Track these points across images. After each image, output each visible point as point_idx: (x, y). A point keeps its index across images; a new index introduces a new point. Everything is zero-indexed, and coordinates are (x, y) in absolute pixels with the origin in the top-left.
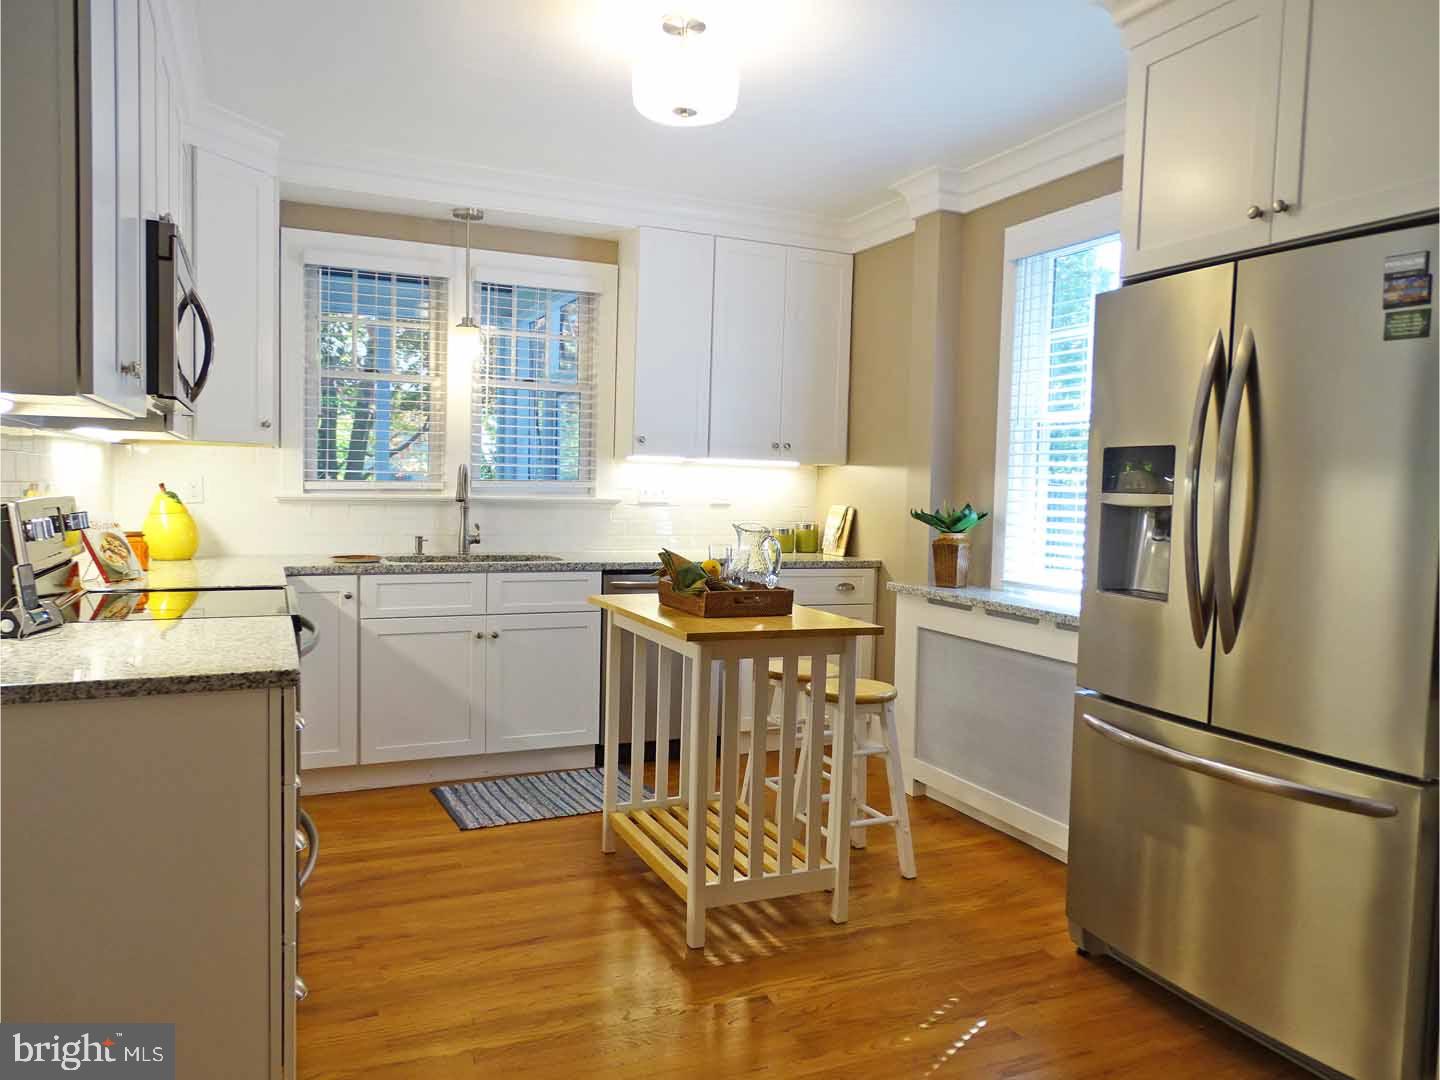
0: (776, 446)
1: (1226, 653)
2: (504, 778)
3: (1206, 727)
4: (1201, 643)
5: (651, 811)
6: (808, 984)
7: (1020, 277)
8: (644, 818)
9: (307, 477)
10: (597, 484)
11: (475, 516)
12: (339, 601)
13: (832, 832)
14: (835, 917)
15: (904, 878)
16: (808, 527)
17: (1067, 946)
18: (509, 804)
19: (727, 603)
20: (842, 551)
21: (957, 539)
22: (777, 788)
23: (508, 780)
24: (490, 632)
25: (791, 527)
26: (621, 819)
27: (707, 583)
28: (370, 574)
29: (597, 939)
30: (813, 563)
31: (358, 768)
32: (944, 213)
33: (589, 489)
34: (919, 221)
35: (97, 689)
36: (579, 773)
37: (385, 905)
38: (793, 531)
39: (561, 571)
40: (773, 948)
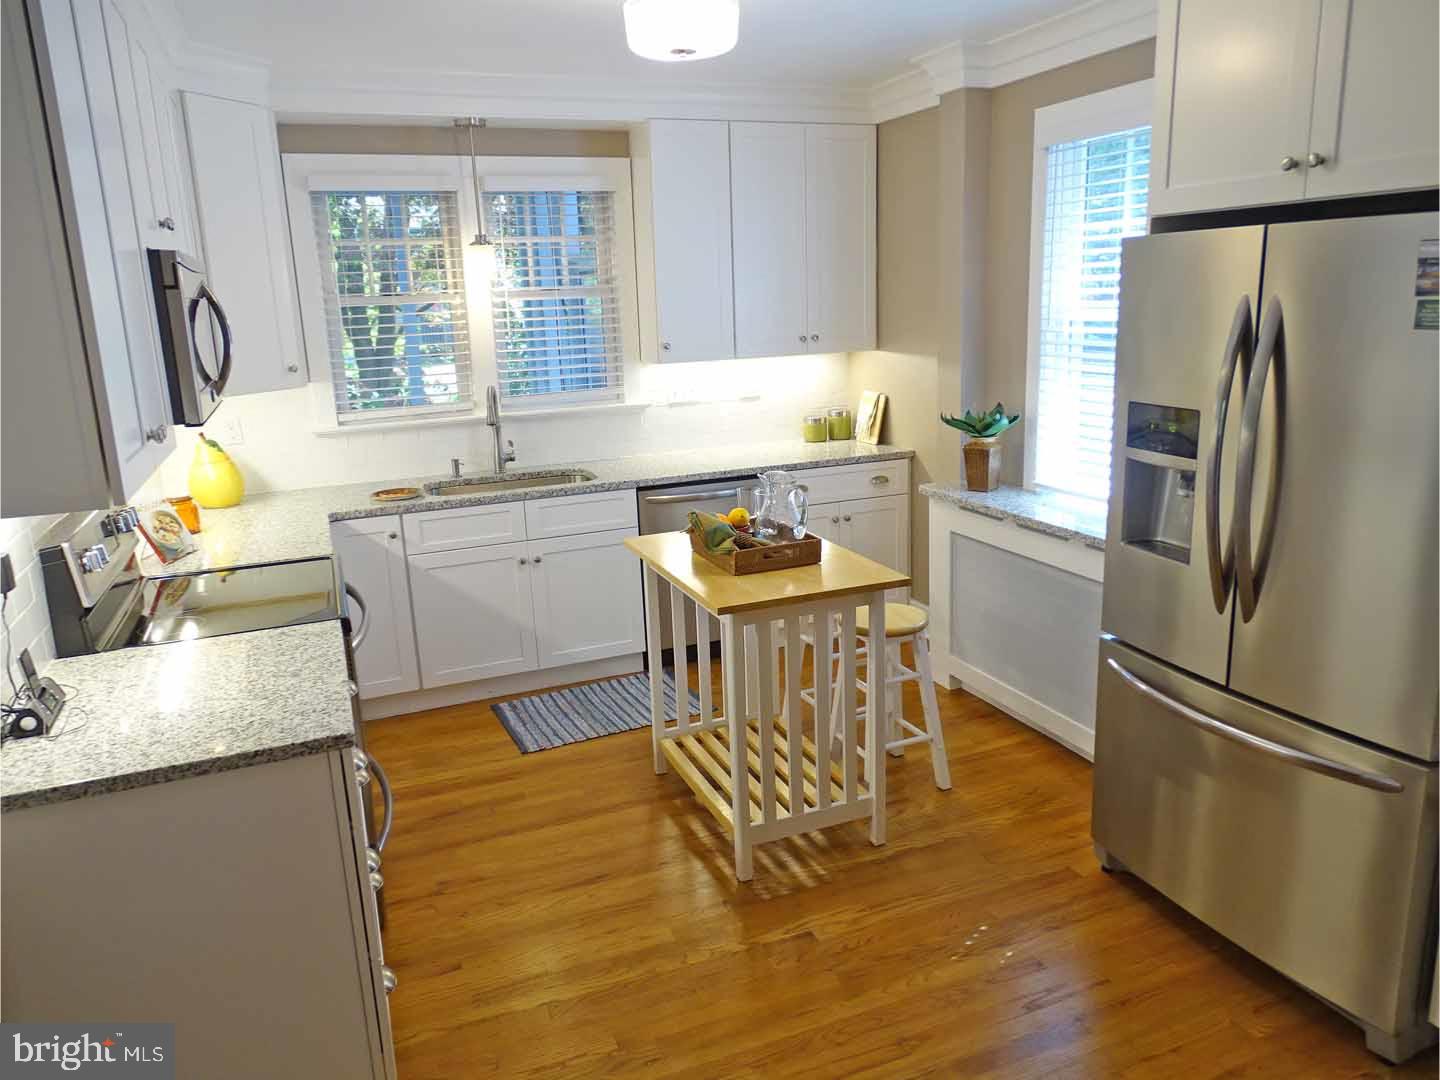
0: (803, 339)
1: (1246, 621)
2: (558, 689)
3: (1225, 689)
4: (1221, 609)
5: (697, 734)
6: (847, 917)
7: (1052, 166)
8: (691, 743)
9: (340, 409)
10: (626, 389)
11: (507, 433)
12: (385, 541)
13: (869, 754)
14: (874, 841)
15: (940, 789)
16: (840, 414)
17: (1091, 863)
18: (565, 721)
19: (757, 560)
20: (875, 439)
21: (990, 443)
22: (813, 702)
23: (563, 692)
24: (535, 556)
25: (823, 414)
26: (669, 745)
27: (735, 542)
28: (412, 512)
29: (654, 875)
30: (846, 460)
31: (421, 692)
32: (969, 91)
33: (618, 395)
34: (943, 97)
35: (173, 773)
36: (629, 680)
37: (459, 844)
38: (825, 419)
39: (596, 492)
40: (817, 877)
